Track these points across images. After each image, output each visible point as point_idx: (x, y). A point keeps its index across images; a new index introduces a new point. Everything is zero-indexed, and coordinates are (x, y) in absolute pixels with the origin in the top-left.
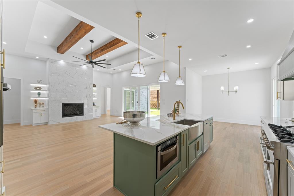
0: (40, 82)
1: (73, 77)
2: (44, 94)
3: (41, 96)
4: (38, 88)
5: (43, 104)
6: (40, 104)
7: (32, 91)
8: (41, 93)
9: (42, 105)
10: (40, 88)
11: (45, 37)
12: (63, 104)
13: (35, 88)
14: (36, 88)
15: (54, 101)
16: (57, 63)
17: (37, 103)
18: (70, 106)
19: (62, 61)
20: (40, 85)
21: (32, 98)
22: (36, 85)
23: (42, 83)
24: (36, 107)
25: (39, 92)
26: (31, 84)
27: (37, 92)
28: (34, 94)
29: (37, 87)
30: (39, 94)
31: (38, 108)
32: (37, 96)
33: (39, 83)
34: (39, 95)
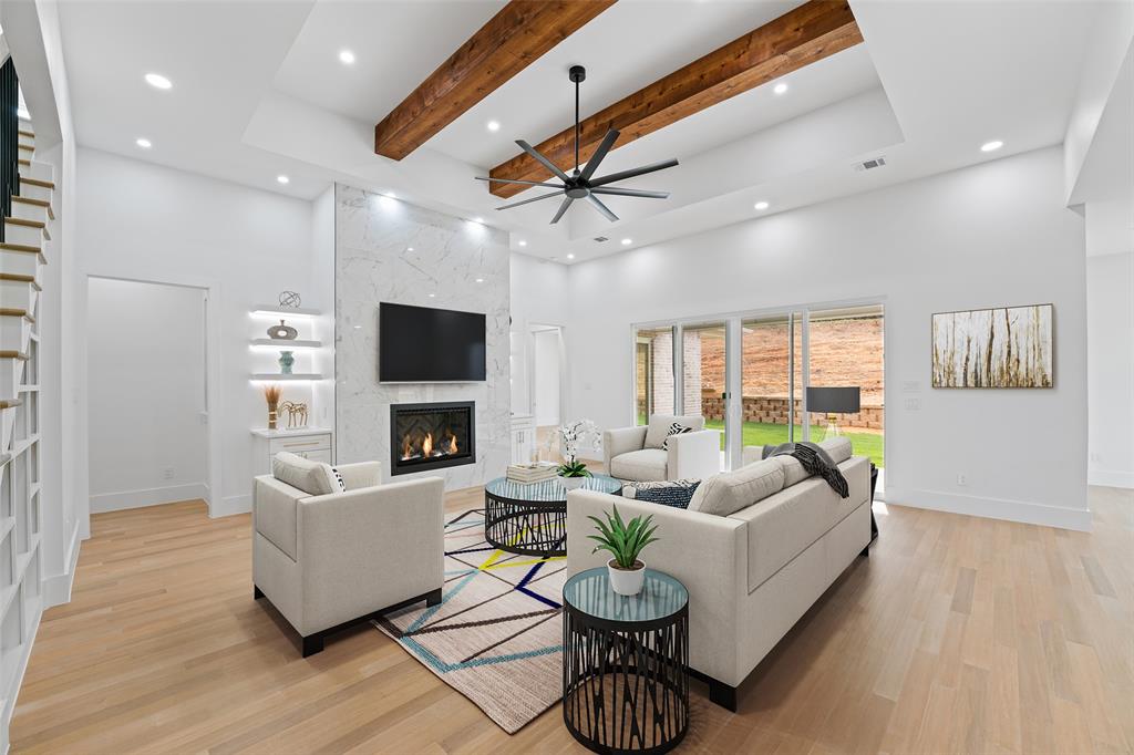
0: (290, 302)
1: (431, 279)
2: (306, 361)
3: (295, 369)
4: (282, 333)
5: (303, 409)
6: (292, 409)
7: (255, 349)
8: (293, 356)
9: (298, 415)
10: (291, 333)
11: (347, 57)
12: (392, 406)
13: (268, 333)
14: (273, 333)
15: (357, 394)
16: (369, 208)
17: (279, 405)
18: (417, 417)
19: (391, 195)
20: (292, 319)
21: (256, 383)
22: (274, 318)
23: (298, 310)
24: (272, 426)
25: (288, 353)
26: (254, 310)
27: (276, 350)
28: (265, 359)
29: (280, 324)
30: (287, 360)
31: (281, 430)
32: (278, 369)
33: (284, 306)
34: (289, 365)
